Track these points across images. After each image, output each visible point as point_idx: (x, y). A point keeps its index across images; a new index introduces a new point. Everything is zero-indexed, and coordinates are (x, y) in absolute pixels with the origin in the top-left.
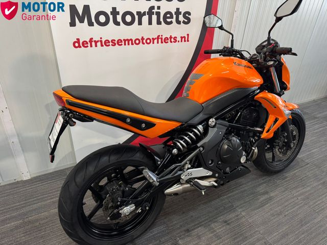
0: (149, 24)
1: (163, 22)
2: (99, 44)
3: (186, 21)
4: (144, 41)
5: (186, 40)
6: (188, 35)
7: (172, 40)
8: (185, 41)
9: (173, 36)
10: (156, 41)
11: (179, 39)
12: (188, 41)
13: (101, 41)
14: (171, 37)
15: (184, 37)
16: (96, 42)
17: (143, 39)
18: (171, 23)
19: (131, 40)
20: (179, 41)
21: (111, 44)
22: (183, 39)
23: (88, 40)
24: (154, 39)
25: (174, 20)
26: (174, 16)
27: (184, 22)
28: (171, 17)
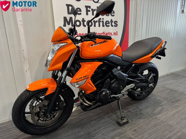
0: (99, 26)
1: (105, 26)
3: (116, 25)
6: (117, 32)
8: (116, 35)
9: (110, 33)
11: (113, 34)
12: (117, 35)
14: (109, 33)
15: (115, 33)
17: (96, 33)
18: (109, 26)
24: (101, 34)
25: (110, 25)
26: (110, 23)
27: (115, 26)
28: (109, 23)
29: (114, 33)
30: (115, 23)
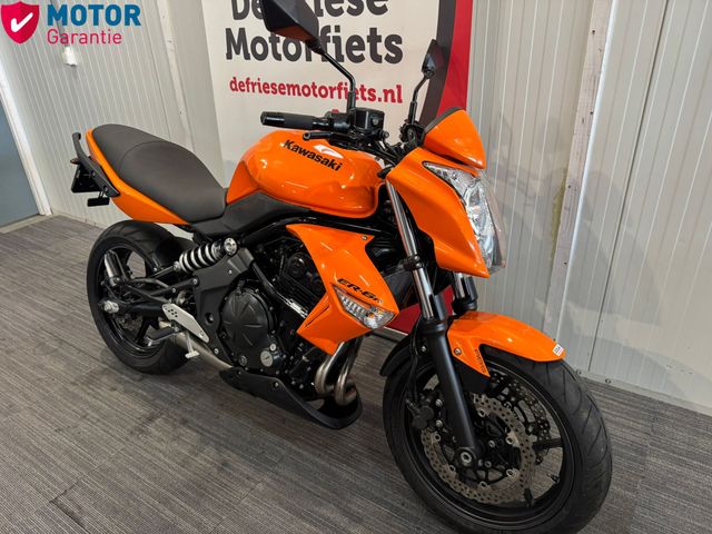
0: (323, 61)
1: (346, 57)
2: (256, 87)
4: (317, 91)
5: (396, 97)
6: (399, 87)
7: (366, 94)
8: (393, 100)
9: (367, 88)
10: (336, 93)
11: (380, 94)
12: (400, 101)
13: (259, 84)
14: (363, 89)
15: (392, 91)
16: (253, 85)
17: (314, 86)
18: (361, 59)
19: (297, 86)
20: (380, 100)
21: (271, 89)
22: (389, 95)
23: (244, 81)
24: (332, 89)
25: (367, 53)
26: (367, 45)
27: (388, 58)
28: (361, 47)
29: (386, 92)
30: (388, 45)
